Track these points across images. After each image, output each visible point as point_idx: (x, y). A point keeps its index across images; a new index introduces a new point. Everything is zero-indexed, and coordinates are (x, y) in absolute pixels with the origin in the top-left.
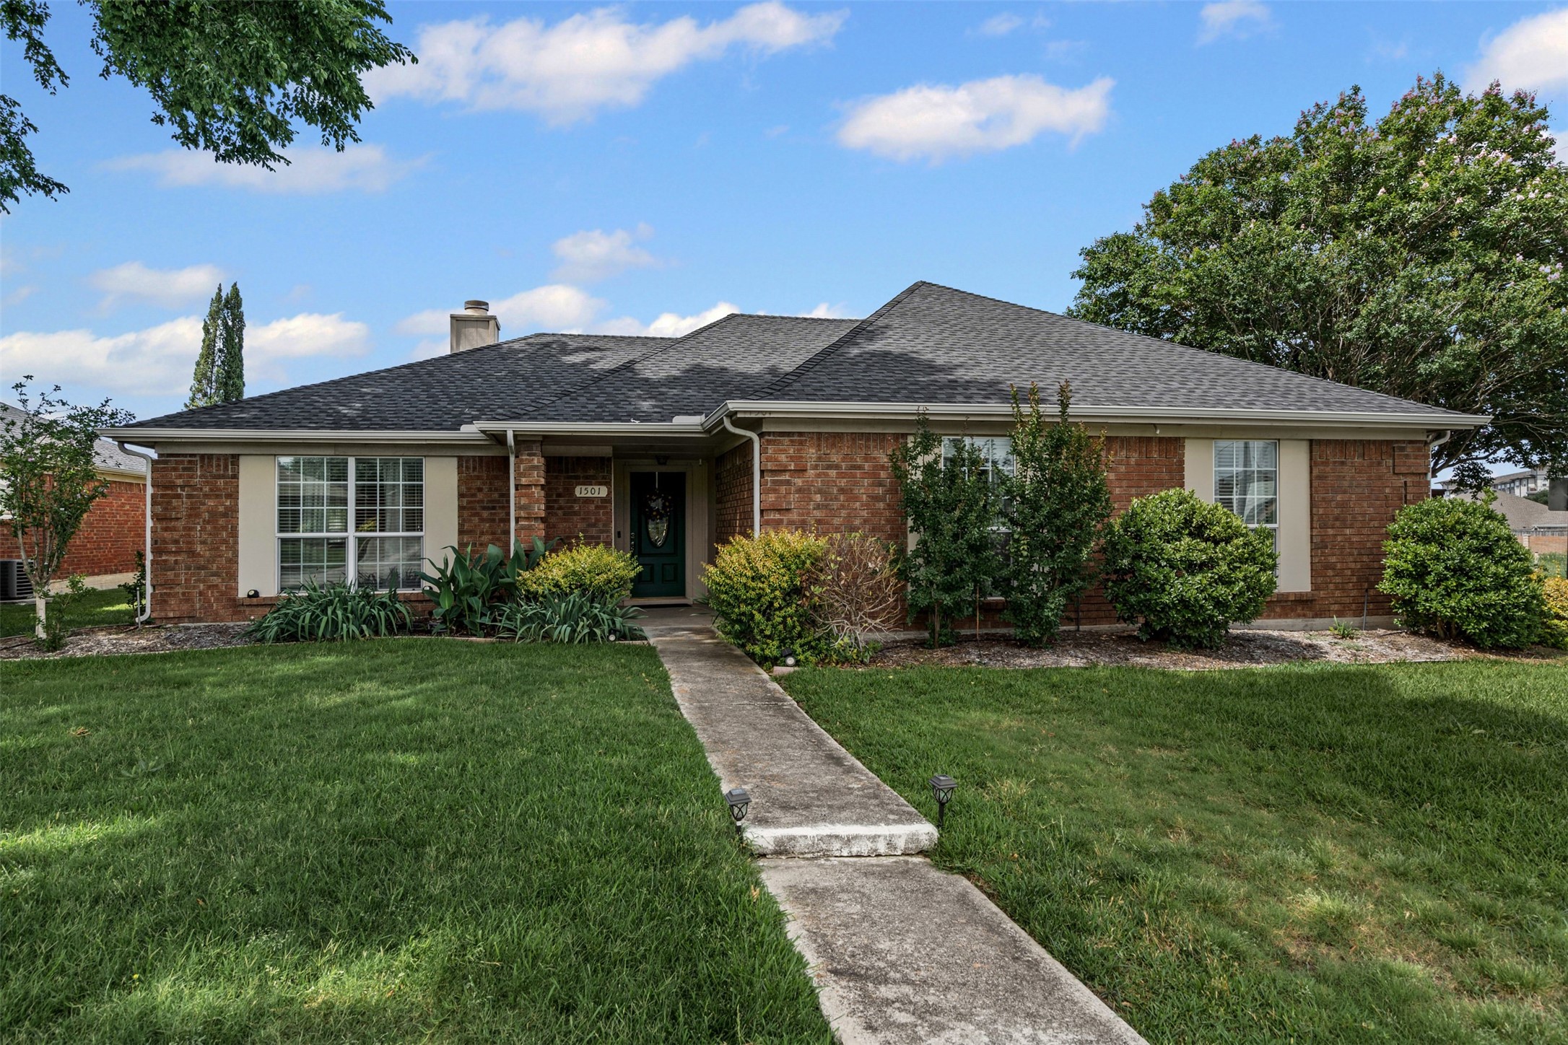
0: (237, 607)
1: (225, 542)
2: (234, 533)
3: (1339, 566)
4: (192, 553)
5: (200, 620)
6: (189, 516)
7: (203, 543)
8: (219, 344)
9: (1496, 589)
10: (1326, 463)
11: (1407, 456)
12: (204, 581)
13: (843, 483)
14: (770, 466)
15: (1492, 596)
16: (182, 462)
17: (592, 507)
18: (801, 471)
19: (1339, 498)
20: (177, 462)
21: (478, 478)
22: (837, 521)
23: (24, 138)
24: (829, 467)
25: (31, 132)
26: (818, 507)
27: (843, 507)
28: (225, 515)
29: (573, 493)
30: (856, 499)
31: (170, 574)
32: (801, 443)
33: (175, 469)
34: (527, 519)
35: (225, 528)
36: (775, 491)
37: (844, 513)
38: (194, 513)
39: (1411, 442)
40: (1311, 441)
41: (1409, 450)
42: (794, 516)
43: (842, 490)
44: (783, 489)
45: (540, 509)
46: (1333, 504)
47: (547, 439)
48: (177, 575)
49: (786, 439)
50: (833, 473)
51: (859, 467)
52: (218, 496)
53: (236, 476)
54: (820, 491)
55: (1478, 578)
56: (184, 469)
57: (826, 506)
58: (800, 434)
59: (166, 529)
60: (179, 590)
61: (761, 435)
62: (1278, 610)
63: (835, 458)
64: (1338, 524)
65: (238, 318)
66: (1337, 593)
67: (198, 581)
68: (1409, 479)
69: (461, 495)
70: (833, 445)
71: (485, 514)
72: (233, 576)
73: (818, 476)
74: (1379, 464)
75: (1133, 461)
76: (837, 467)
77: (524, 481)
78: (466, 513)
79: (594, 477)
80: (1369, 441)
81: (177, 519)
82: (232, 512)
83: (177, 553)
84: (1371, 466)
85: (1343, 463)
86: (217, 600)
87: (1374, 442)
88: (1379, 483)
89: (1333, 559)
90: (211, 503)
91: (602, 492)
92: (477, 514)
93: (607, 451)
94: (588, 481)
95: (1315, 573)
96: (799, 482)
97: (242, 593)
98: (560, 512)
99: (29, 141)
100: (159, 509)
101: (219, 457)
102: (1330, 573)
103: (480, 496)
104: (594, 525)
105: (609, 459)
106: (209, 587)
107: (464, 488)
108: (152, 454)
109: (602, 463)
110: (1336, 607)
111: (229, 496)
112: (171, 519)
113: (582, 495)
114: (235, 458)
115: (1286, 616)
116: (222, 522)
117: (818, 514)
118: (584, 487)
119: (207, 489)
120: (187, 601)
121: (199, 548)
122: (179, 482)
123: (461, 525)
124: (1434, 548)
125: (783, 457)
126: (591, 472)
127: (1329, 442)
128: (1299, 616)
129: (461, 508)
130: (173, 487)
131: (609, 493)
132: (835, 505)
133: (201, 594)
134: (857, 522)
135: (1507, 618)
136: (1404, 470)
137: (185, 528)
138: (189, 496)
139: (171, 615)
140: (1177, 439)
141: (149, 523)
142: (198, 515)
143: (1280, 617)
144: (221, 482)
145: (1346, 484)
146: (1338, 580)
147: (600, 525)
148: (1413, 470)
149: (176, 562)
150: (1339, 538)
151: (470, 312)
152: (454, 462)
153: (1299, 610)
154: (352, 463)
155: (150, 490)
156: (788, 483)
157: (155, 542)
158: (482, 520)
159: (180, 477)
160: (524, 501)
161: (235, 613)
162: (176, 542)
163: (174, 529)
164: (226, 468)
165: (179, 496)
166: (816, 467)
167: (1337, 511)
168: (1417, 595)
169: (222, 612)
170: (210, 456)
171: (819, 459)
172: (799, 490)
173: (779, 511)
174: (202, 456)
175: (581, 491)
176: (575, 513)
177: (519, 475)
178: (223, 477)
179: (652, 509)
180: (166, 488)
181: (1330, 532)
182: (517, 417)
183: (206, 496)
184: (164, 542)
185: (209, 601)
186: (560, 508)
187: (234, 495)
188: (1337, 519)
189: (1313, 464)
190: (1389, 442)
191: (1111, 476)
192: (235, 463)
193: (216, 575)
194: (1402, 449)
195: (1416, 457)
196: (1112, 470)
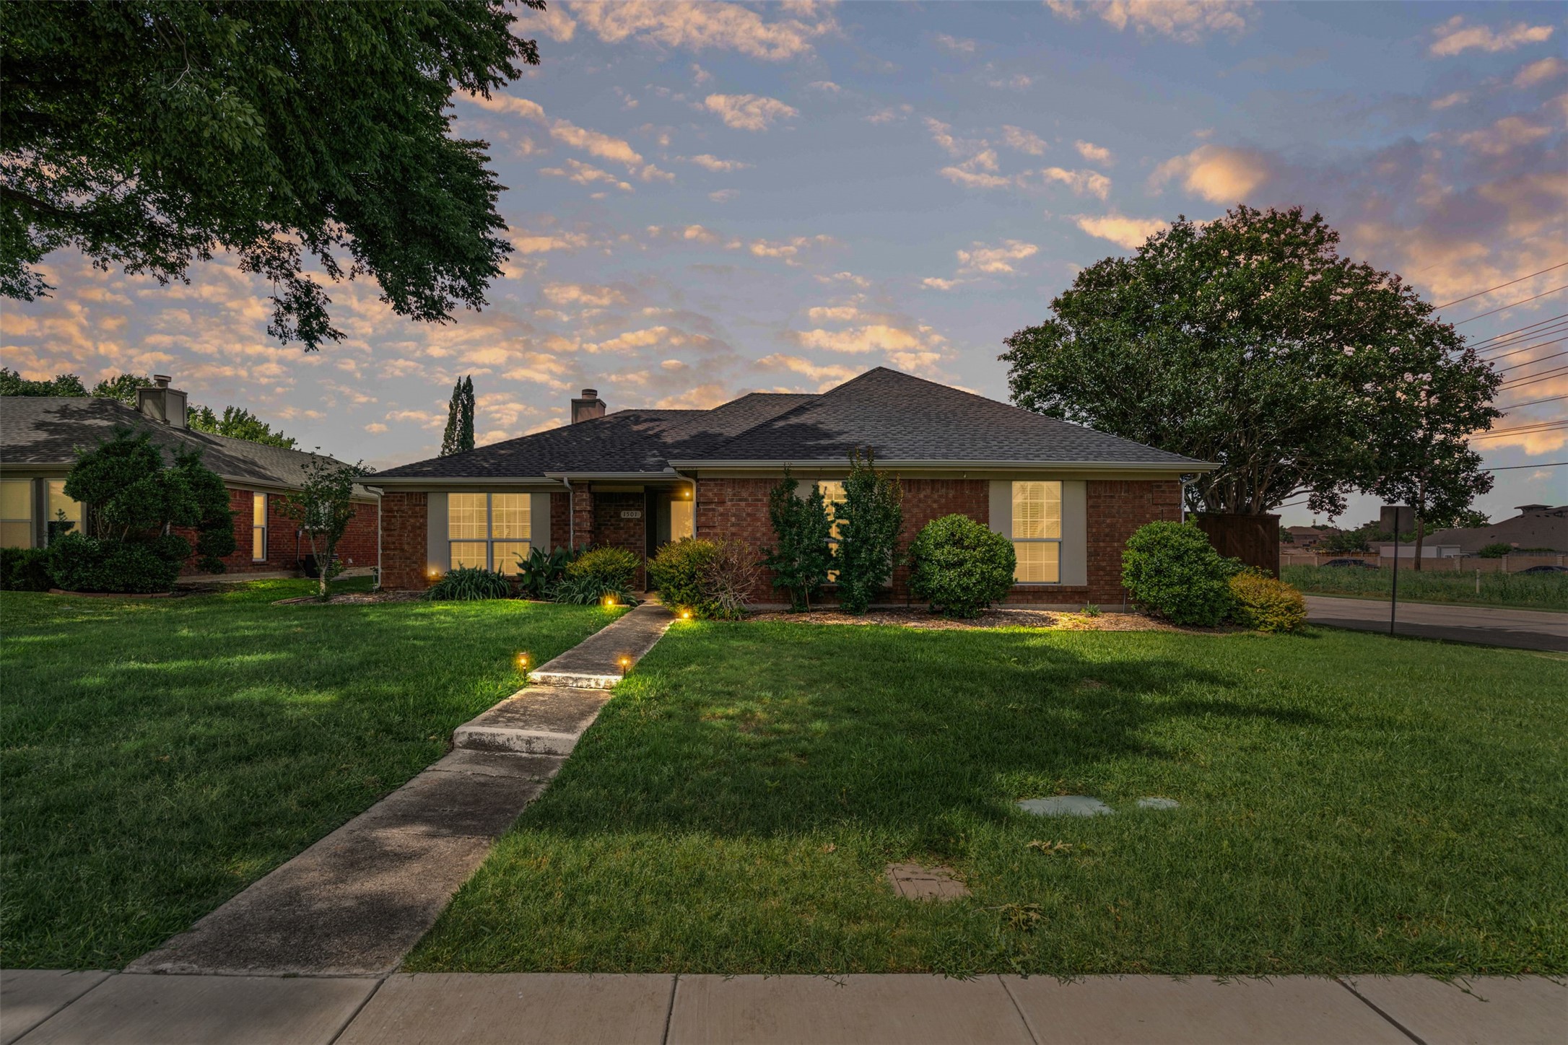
0: (426, 582)
1: (420, 543)
2: (425, 538)
3: (1108, 568)
4: (402, 550)
5: (407, 589)
6: (401, 528)
7: (408, 544)
8: (459, 416)
9: (1181, 583)
10: (1099, 497)
11: (1163, 492)
12: (409, 567)
13: (749, 510)
14: (702, 500)
15: (1177, 589)
16: (397, 497)
17: (632, 525)
18: (722, 503)
19: (1108, 521)
20: (395, 497)
21: (562, 506)
22: (745, 534)
23: (324, 307)
24: (740, 500)
25: (328, 303)
26: (733, 525)
27: (749, 525)
28: (420, 528)
29: (619, 516)
30: (758, 520)
31: (390, 562)
32: (722, 485)
33: (393, 501)
34: (580, 531)
35: (420, 535)
36: (705, 515)
37: (750, 529)
38: (403, 527)
39: (1167, 482)
40: (1087, 482)
41: (1165, 488)
42: (718, 531)
43: (748, 515)
44: (710, 514)
45: (587, 526)
46: (1104, 525)
47: (592, 483)
48: (395, 563)
49: (712, 483)
50: (743, 504)
51: (760, 500)
52: (416, 517)
53: (425, 505)
54: (734, 515)
55: (1170, 576)
56: (398, 501)
57: (738, 525)
58: (722, 480)
59: (389, 536)
60: (396, 571)
61: (697, 481)
62: (1060, 597)
63: (745, 494)
64: (1108, 539)
65: (471, 399)
66: (1107, 587)
67: (406, 566)
68: (1165, 508)
69: (552, 517)
70: (743, 486)
72: (424, 563)
73: (733, 505)
74: (1141, 497)
75: (951, 495)
76: (746, 500)
77: (578, 508)
78: (555, 528)
79: (633, 505)
80: (1132, 482)
81: (395, 530)
82: (423, 526)
83: (394, 549)
84: (1134, 499)
85: (1112, 497)
86: (416, 577)
87: (1137, 482)
88: (1141, 511)
89: (1104, 564)
90: (412, 520)
91: (638, 515)
92: (562, 529)
93: (641, 489)
94: (629, 508)
95: (1090, 573)
96: (721, 509)
97: (428, 574)
98: (613, 528)
99: (327, 308)
100: (385, 524)
101: (417, 493)
102: (1101, 573)
103: (563, 517)
104: (633, 536)
105: (642, 494)
106: (412, 570)
107: (554, 512)
108: (381, 491)
109: (637, 496)
110: (1106, 597)
111: (422, 517)
112: (392, 530)
113: (626, 517)
114: (426, 493)
115: (1066, 602)
116: (418, 531)
117: (733, 529)
118: (627, 512)
119: (410, 512)
120: (400, 577)
121: (406, 547)
122: (396, 508)
123: (552, 535)
124: (1145, 556)
125: (710, 494)
126: (631, 503)
127: (1101, 482)
128: (1076, 602)
129: (552, 524)
130: (393, 511)
131: (642, 515)
132: (745, 524)
133: (407, 574)
134: (758, 535)
135: (1191, 605)
136: (1160, 501)
137: (399, 536)
138: (401, 517)
139: (392, 585)
140: (983, 481)
141: (380, 532)
142: (405, 528)
143: (1062, 603)
144: (418, 509)
145: (1114, 511)
146: (1107, 578)
147: (637, 537)
148: (1168, 501)
149: (394, 555)
150: (1108, 549)
151: (586, 397)
152: (549, 495)
153: (1077, 598)
155: (380, 513)
156: (714, 510)
157: (383, 543)
158: (565, 532)
159: (396, 505)
160: (577, 520)
161: (425, 585)
162: (394, 543)
163: (392, 536)
164: (424, 502)
165: (395, 517)
166: (732, 500)
167: (1107, 530)
168: (1136, 588)
169: (418, 584)
170: (412, 493)
171: (734, 495)
172: (721, 515)
173: (709, 527)
174: (408, 493)
175: (625, 515)
176: (622, 528)
177: (575, 504)
178: (419, 505)
179: (685, 526)
180: (389, 511)
181: (1102, 544)
182: (572, 469)
183: (410, 517)
184: (388, 543)
185: (412, 578)
186: (612, 525)
187: (424, 516)
188: (1107, 535)
189: (1089, 497)
190: (1149, 482)
191: (935, 506)
192: (426, 498)
193: (415, 563)
194: (1159, 487)
195: (1170, 492)
196: (935, 501)
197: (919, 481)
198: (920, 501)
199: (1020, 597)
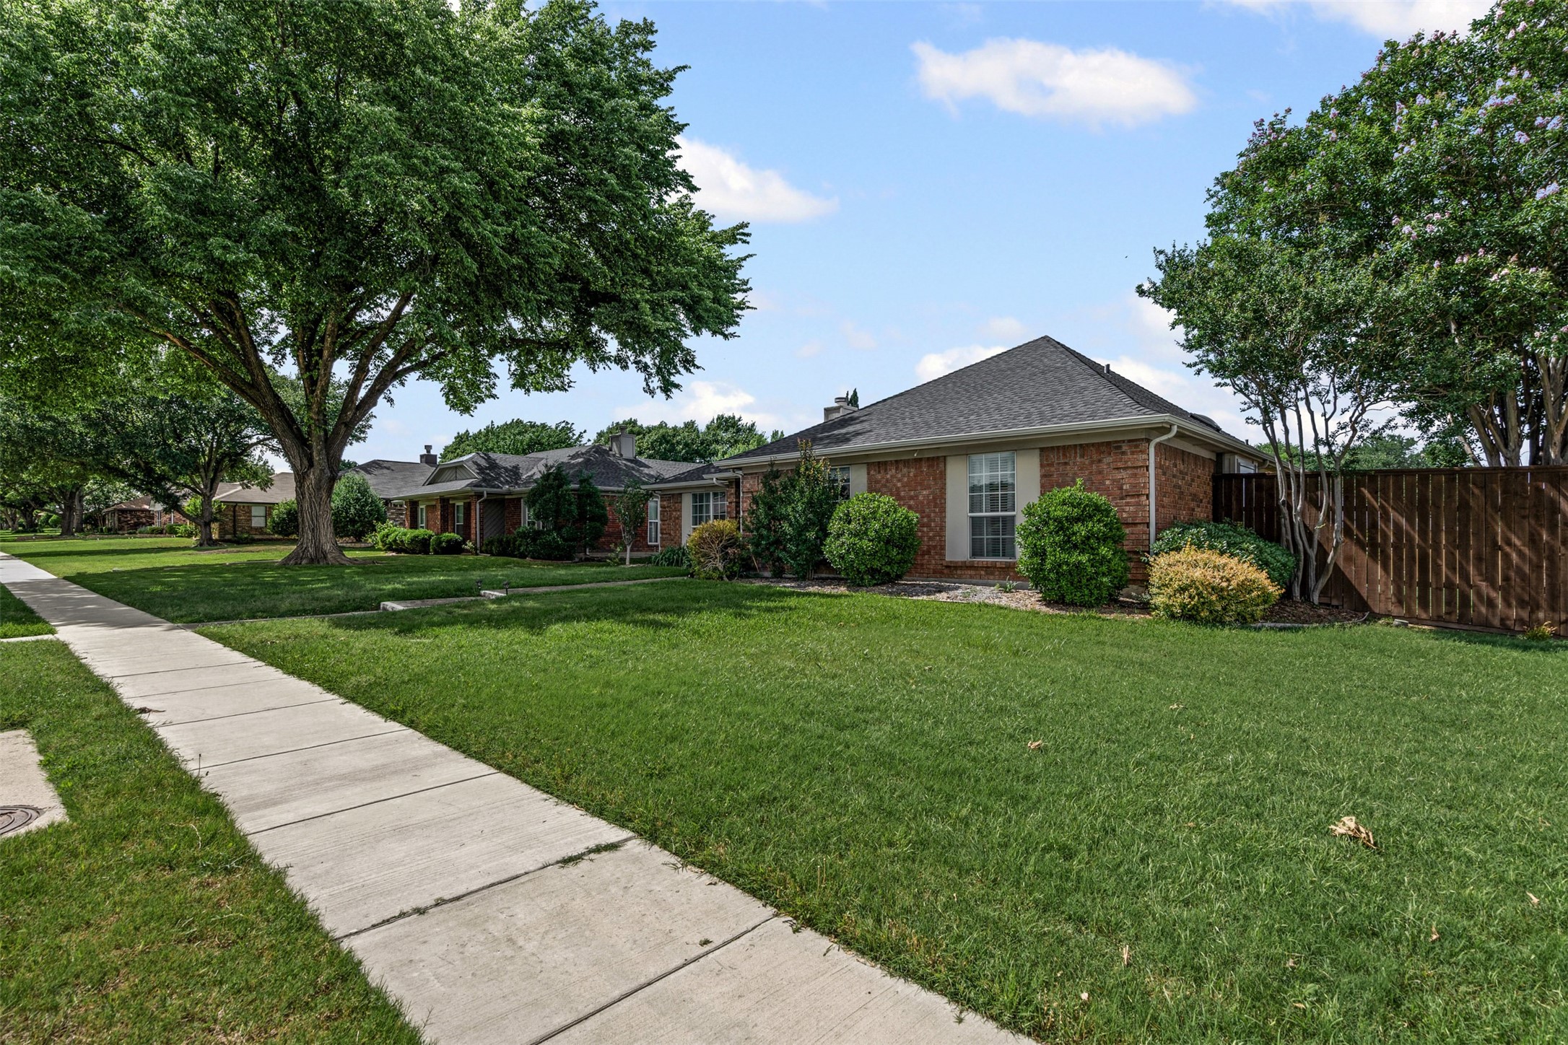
1: (678, 530)
2: (681, 523)
10: (1051, 465)
11: (1123, 453)
39: (1130, 441)
40: (1042, 450)
41: (1125, 448)
44: (749, 501)
52: (677, 511)
53: (681, 502)
59: (663, 524)
61: (744, 475)
68: (1128, 472)
74: (1100, 461)
80: (1087, 445)
83: (666, 534)
84: (1092, 462)
85: (1066, 464)
87: (1093, 445)
88: (1099, 477)
100: (661, 516)
114: (681, 494)
116: (677, 521)
121: (671, 532)
122: (667, 505)
127: (1053, 448)
136: (1120, 465)
138: (670, 511)
140: (941, 457)
142: (671, 519)
145: (1068, 479)
148: (1129, 464)
156: (750, 498)
162: (666, 529)
163: (665, 524)
165: (666, 511)
183: (674, 511)
184: (663, 529)
187: (680, 510)
189: (1042, 466)
190: (1108, 444)
191: (899, 485)
194: (1120, 447)
195: (1133, 453)
196: (899, 480)
197: (885, 463)
198: (887, 481)
199: (973, 572)
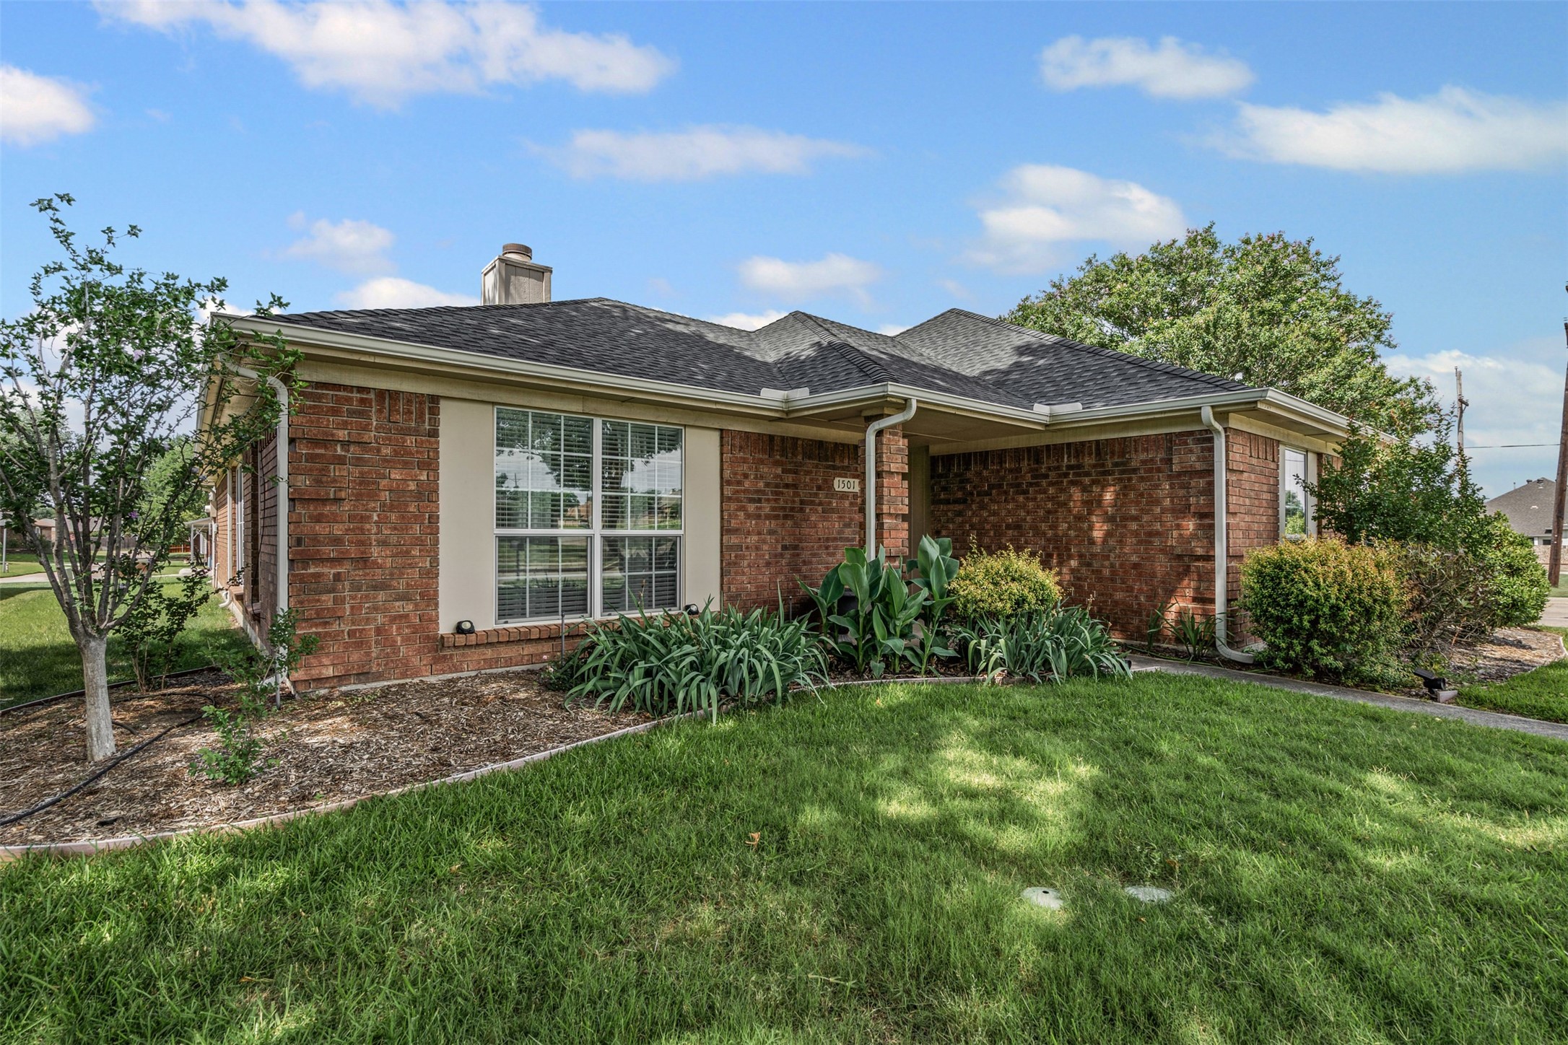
0: (438, 648)
4: (363, 562)
5: (379, 677)
6: (359, 497)
7: (383, 543)
12: (386, 610)
16: (349, 400)
17: (847, 503)
20: (338, 400)
21: (745, 461)
28: (418, 496)
29: (831, 487)
31: (327, 600)
33: (335, 412)
35: (418, 518)
38: (366, 489)
48: (339, 601)
52: (406, 465)
53: (434, 433)
56: (351, 413)
59: (318, 519)
67: (376, 609)
69: (724, 482)
71: (751, 508)
72: (431, 598)
79: (850, 468)
81: (337, 500)
82: (429, 493)
83: (337, 561)
86: (407, 640)
90: (396, 475)
91: (855, 486)
92: (743, 508)
93: (859, 438)
94: (845, 472)
97: (445, 627)
98: (820, 509)
100: (304, 482)
101: (410, 397)
103: (747, 484)
104: (849, 526)
106: (393, 619)
107: (727, 473)
109: (855, 451)
111: (423, 465)
112: (325, 501)
113: (840, 489)
114: (436, 401)
116: (413, 508)
118: (841, 479)
119: (386, 451)
120: (359, 645)
121: (375, 551)
122: (342, 434)
126: (847, 462)
129: (723, 499)
130: (327, 442)
133: (379, 631)
137: (351, 518)
139: (329, 672)
142: (373, 496)
144: (410, 441)
147: (855, 525)
149: (337, 577)
151: (517, 257)
152: (716, 435)
154: (598, 425)
157: (296, 541)
158: (748, 516)
159: (344, 426)
161: (436, 660)
162: (337, 541)
163: (334, 519)
164: (421, 416)
165: (341, 461)
169: (415, 661)
170: (394, 395)
174: (381, 394)
175: (839, 484)
176: (833, 510)
178: (416, 432)
180: (314, 442)
184: (315, 539)
185: (393, 644)
186: (820, 504)
187: (431, 464)
192: (435, 412)
193: (405, 598)
